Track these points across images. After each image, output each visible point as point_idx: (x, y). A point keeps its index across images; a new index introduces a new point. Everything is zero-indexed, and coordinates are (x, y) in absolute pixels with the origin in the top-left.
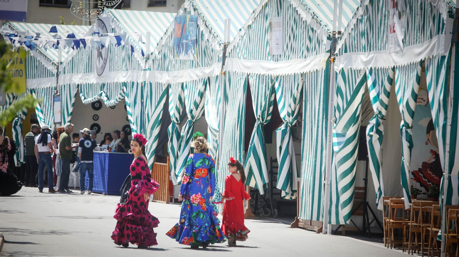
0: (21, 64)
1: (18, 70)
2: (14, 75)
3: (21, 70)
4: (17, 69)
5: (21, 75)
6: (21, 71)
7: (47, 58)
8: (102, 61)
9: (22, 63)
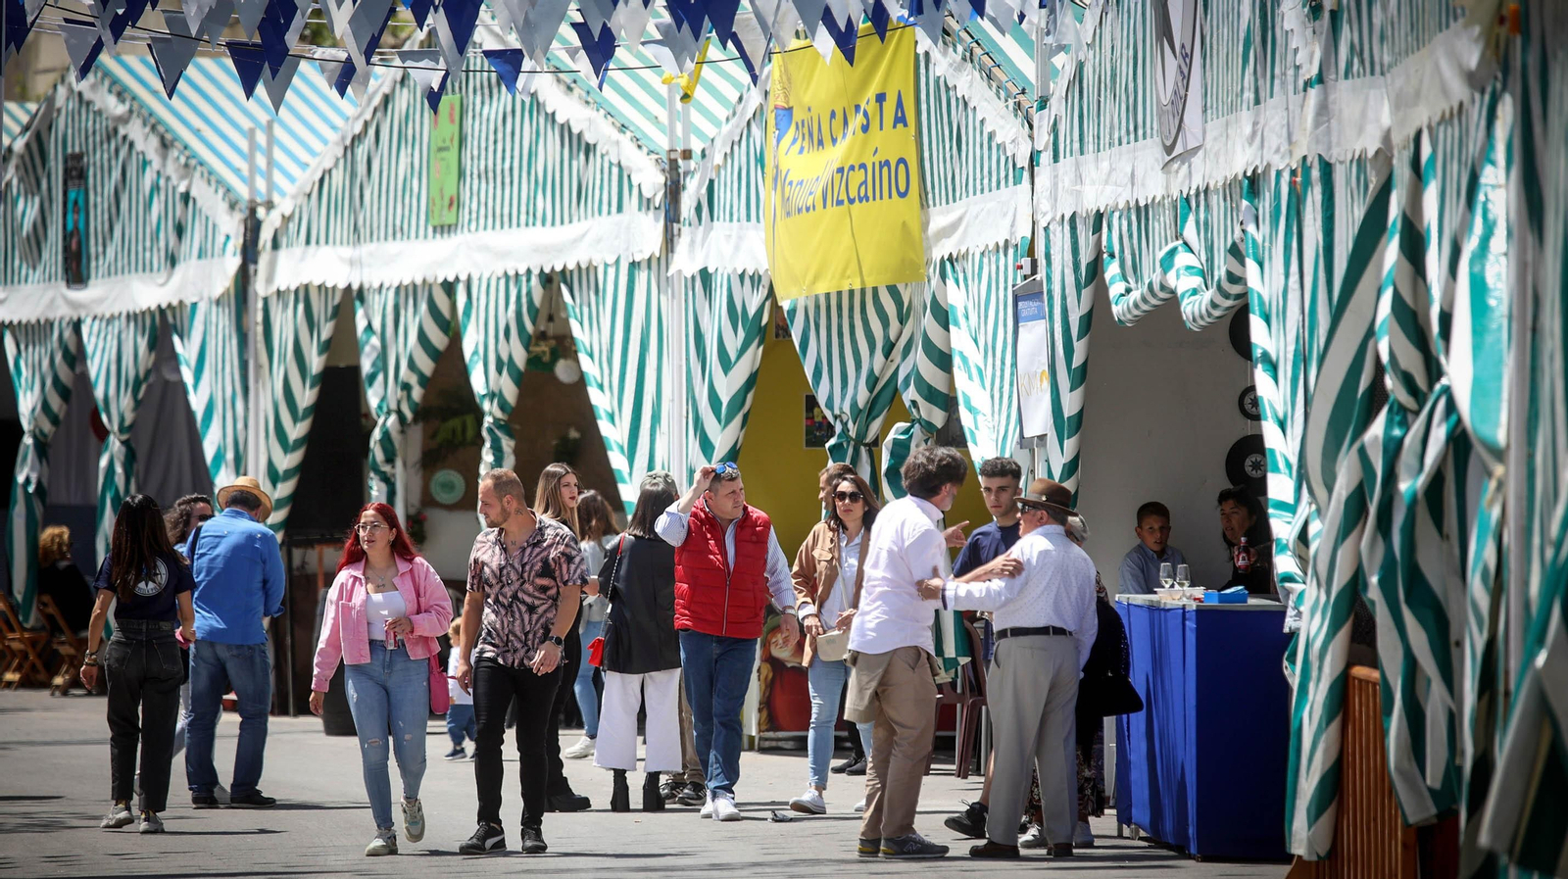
0: (900, 126)
1: (887, 163)
2: (870, 194)
3: (902, 161)
4: (881, 157)
5: (902, 189)
6: (902, 167)
7: (994, 85)
8: (1172, 64)
9: (906, 125)
